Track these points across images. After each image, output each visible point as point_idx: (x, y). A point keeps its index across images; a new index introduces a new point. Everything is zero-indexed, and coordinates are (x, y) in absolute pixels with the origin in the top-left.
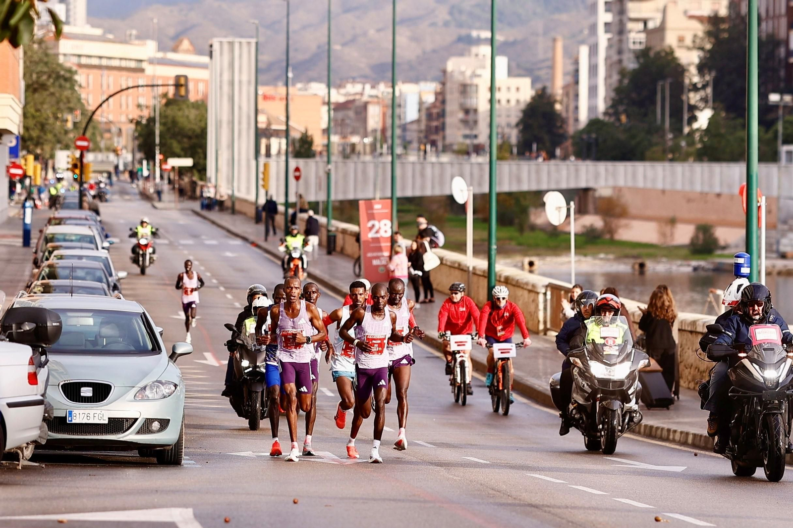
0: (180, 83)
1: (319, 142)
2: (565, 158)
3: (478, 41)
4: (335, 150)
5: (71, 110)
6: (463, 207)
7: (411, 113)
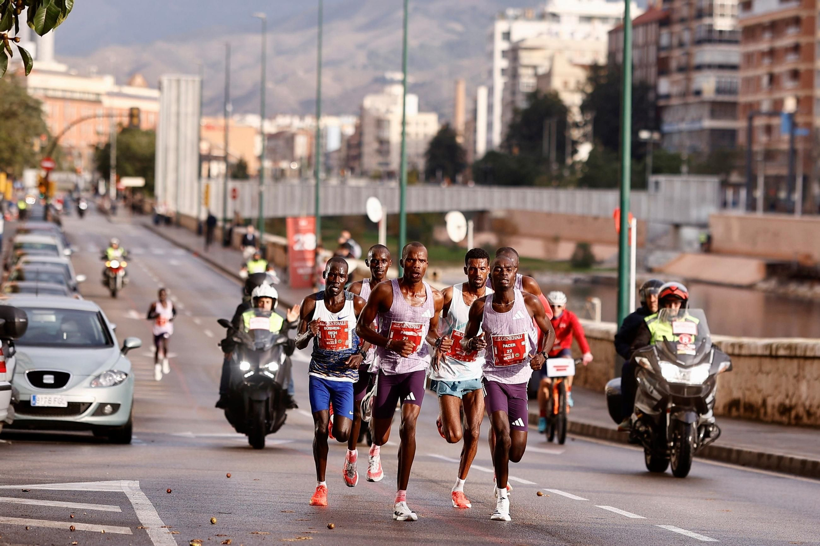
0: (134, 114)
1: (253, 167)
2: (465, 183)
3: (392, 82)
4: (267, 174)
5: (38, 135)
6: (376, 226)
7: (333, 143)
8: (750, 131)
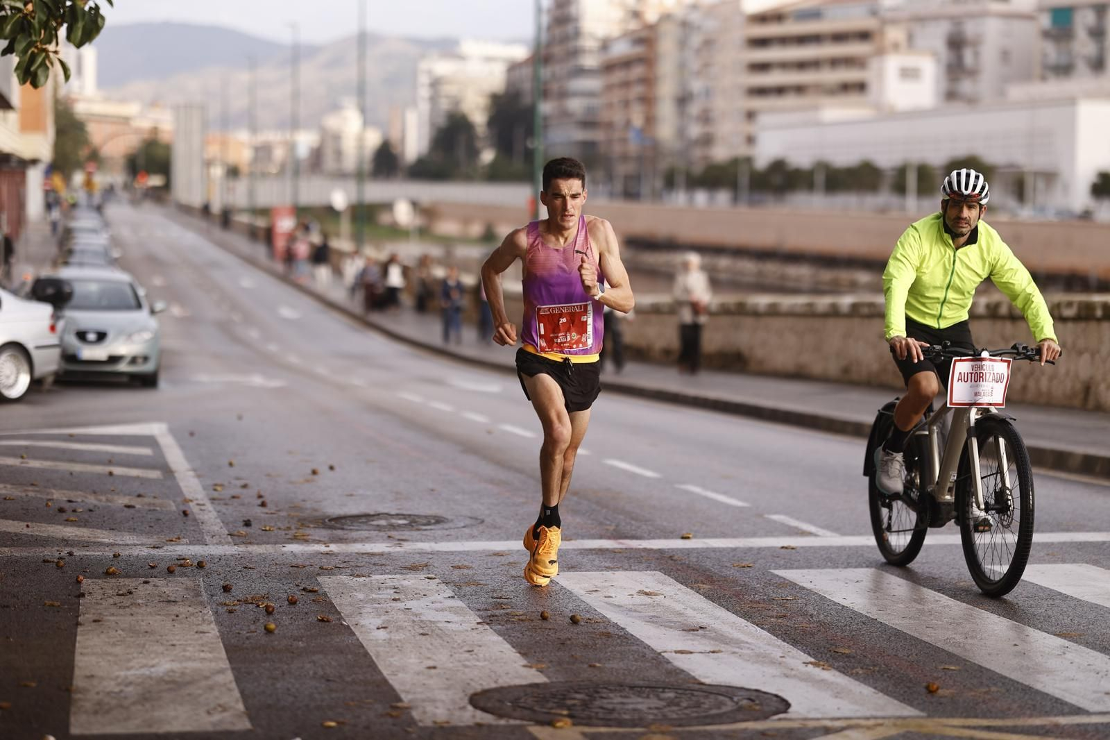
5: (83, 147)
6: (339, 213)
8: (609, 142)
